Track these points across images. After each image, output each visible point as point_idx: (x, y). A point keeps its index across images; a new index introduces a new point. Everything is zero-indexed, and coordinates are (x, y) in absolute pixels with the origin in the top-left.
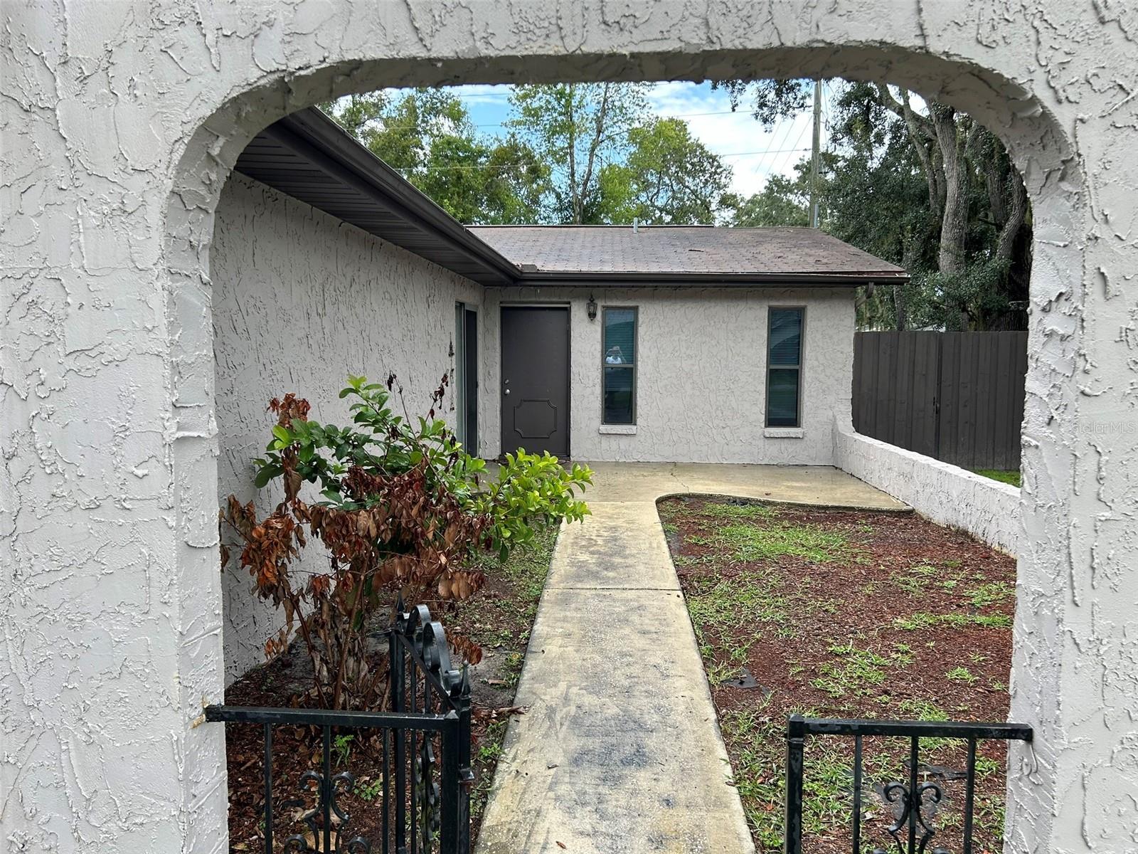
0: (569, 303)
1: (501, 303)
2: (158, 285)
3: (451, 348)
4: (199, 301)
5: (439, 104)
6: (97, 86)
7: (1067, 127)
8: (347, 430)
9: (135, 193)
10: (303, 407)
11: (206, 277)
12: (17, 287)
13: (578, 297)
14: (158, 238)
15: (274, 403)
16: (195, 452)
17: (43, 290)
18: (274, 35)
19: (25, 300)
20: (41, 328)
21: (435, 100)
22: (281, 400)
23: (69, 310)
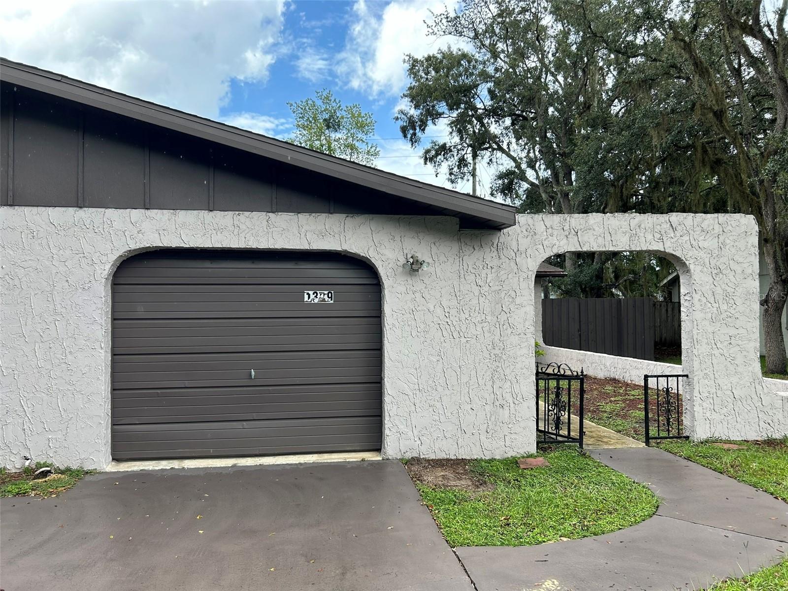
2: (533, 292)
6: (524, 256)
7: (688, 264)
9: (530, 275)
12: (506, 292)
14: (533, 283)
17: (511, 292)
18: (556, 247)
19: (508, 294)
23: (516, 296)
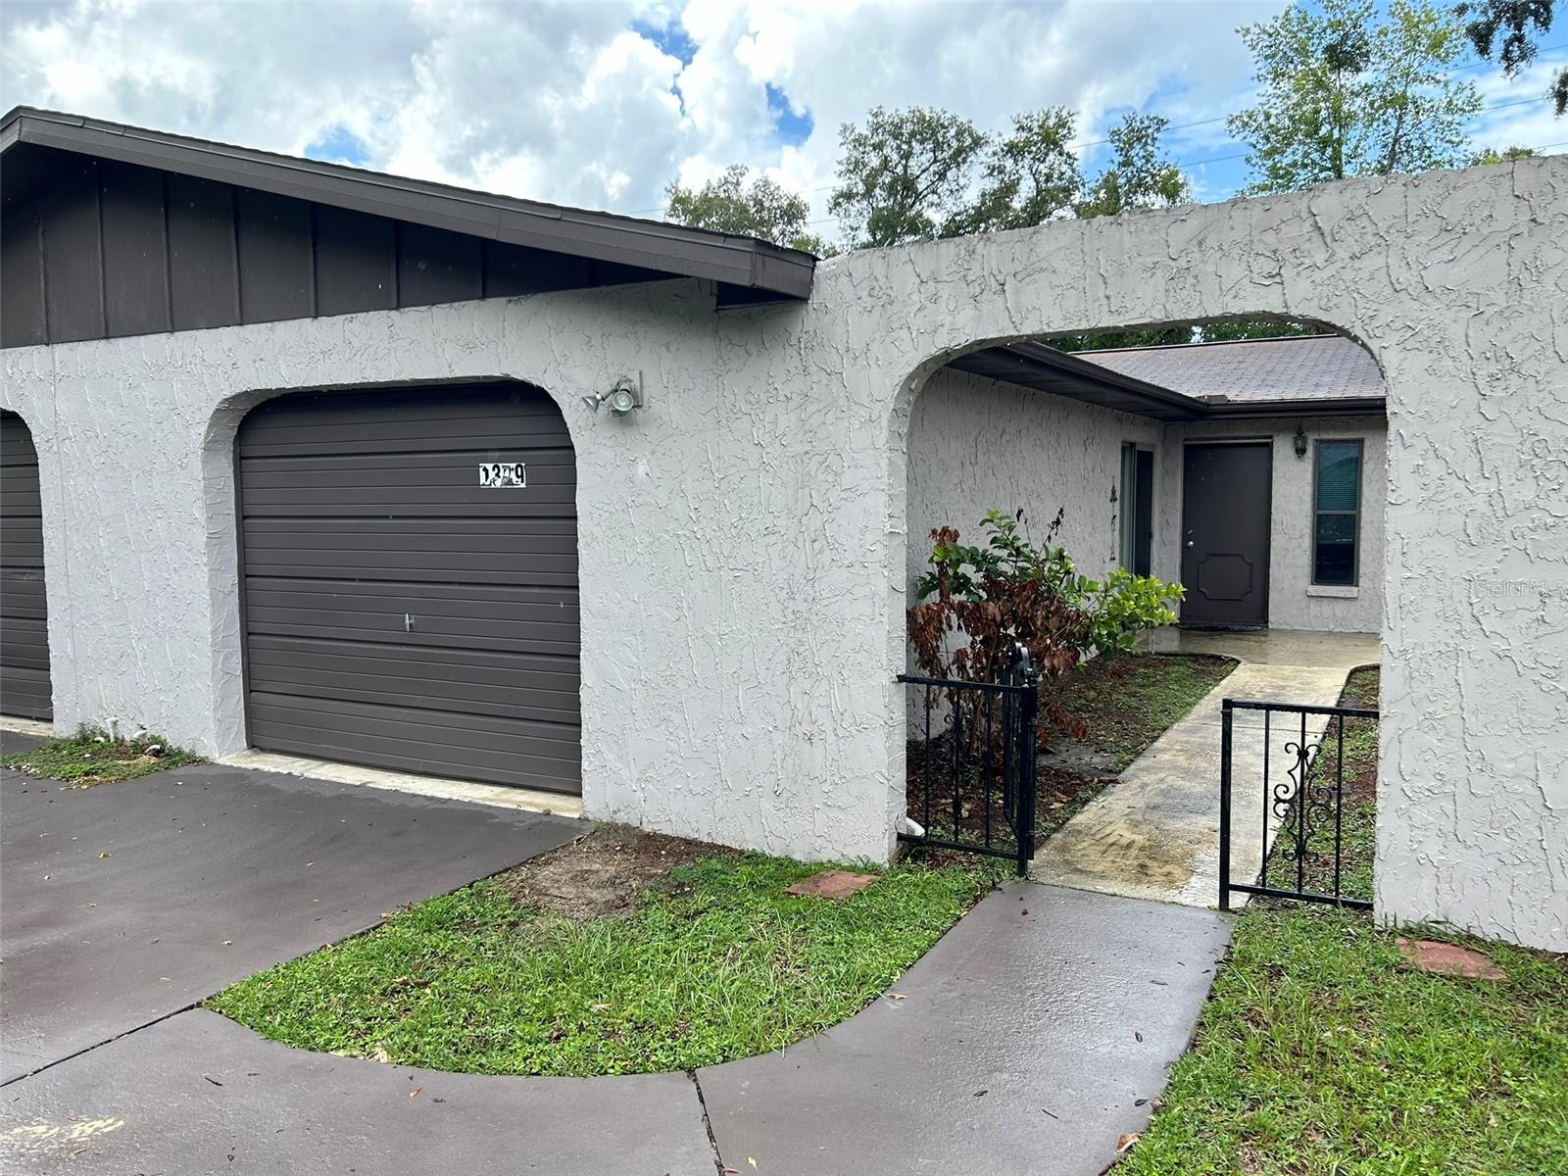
0: (1271, 437)
1: (1185, 440)
2: (884, 456)
3: (1114, 492)
4: (901, 463)
5: (1148, 179)
6: (861, 361)
7: (1377, 351)
8: (986, 551)
9: (876, 411)
10: (955, 536)
11: (905, 450)
12: (821, 459)
13: (1282, 430)
14: (885, 433)
15: (934, 532)
16: (897, 540)
17: (833, 459)
18: (944, 331)
19: (825, 464)
20: (831, 478)
21: (1143, 175)
22: (939, 531)
23: (844, 469)
